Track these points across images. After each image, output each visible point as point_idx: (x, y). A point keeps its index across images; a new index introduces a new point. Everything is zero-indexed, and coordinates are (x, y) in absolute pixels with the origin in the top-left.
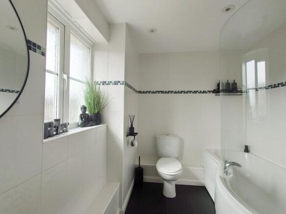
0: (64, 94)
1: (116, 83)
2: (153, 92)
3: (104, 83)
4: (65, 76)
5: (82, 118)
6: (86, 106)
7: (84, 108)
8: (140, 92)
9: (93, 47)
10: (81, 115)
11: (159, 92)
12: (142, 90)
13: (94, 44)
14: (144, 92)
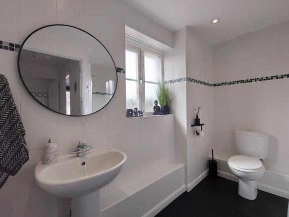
0: (142, 93)
1: (180, 80)
2: (230, 83)
3: (171, 82)
4: (141, 81)
5: (154, 109)
6: (157, 100)
7: (156, 102)
8: (215, 85)
9: (162, 55)
10: (154, 107)
11: (238, 82)
12: (217, 83)
13: (164, 52)
14: (219, 85)
